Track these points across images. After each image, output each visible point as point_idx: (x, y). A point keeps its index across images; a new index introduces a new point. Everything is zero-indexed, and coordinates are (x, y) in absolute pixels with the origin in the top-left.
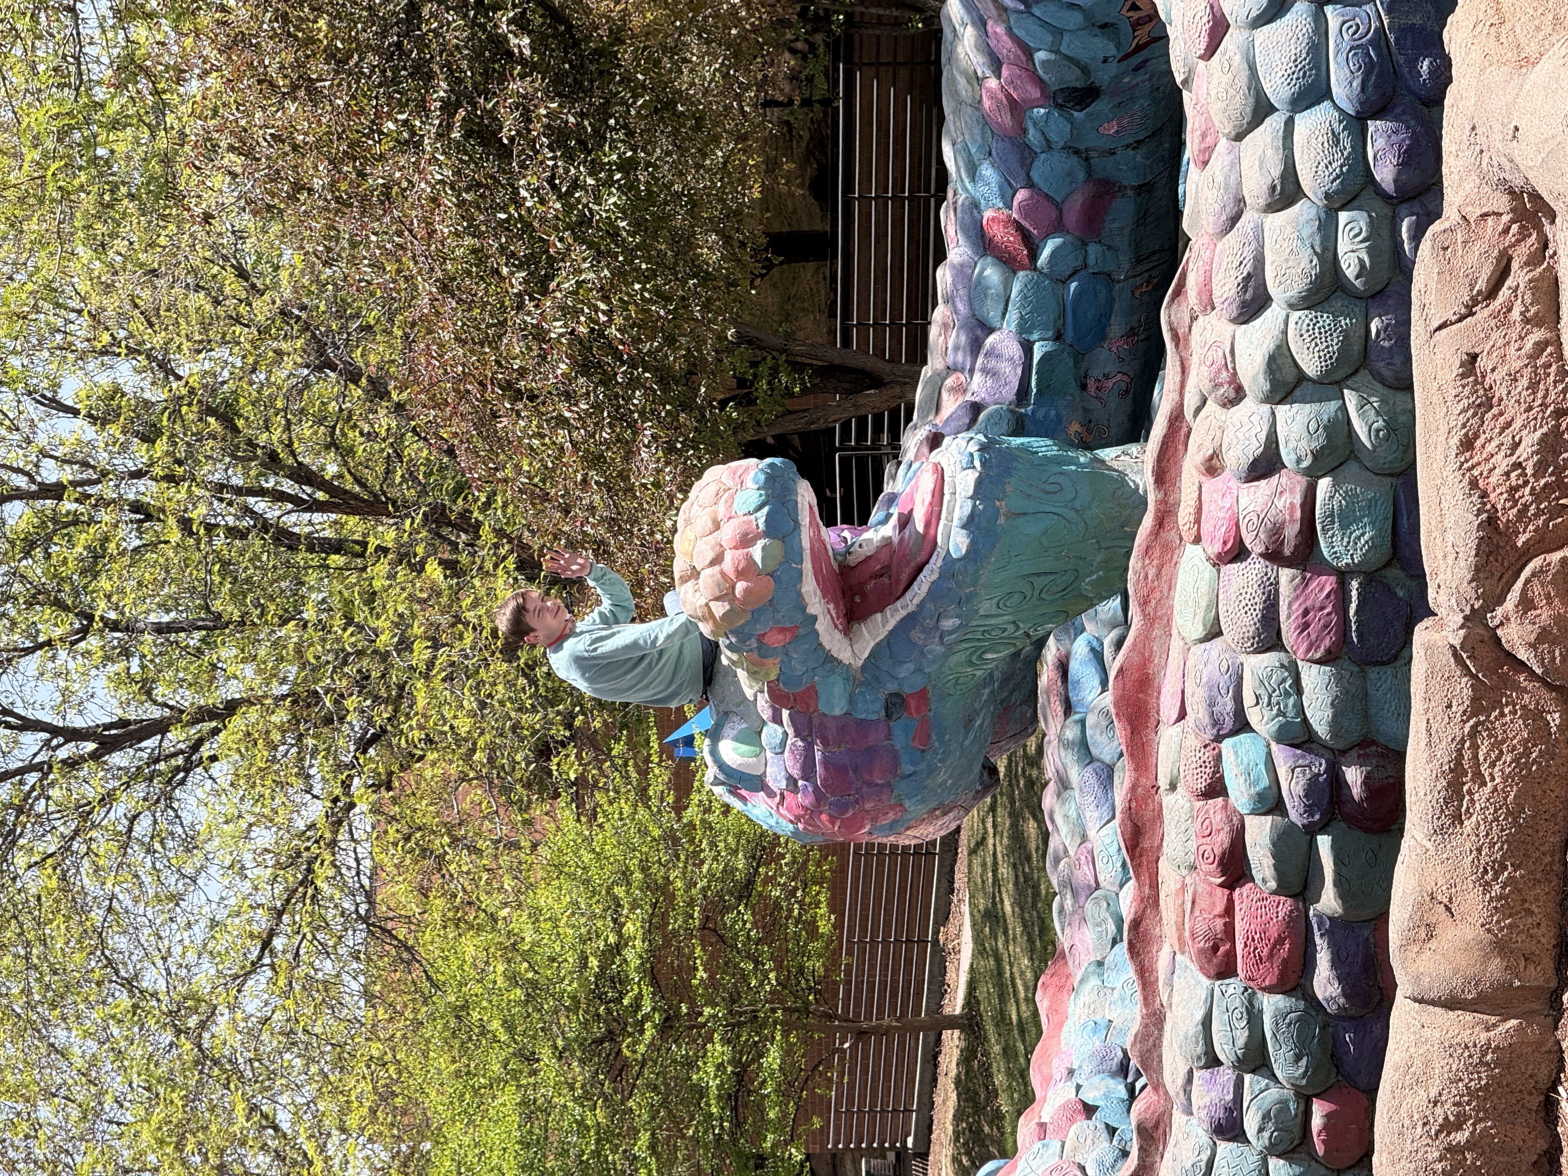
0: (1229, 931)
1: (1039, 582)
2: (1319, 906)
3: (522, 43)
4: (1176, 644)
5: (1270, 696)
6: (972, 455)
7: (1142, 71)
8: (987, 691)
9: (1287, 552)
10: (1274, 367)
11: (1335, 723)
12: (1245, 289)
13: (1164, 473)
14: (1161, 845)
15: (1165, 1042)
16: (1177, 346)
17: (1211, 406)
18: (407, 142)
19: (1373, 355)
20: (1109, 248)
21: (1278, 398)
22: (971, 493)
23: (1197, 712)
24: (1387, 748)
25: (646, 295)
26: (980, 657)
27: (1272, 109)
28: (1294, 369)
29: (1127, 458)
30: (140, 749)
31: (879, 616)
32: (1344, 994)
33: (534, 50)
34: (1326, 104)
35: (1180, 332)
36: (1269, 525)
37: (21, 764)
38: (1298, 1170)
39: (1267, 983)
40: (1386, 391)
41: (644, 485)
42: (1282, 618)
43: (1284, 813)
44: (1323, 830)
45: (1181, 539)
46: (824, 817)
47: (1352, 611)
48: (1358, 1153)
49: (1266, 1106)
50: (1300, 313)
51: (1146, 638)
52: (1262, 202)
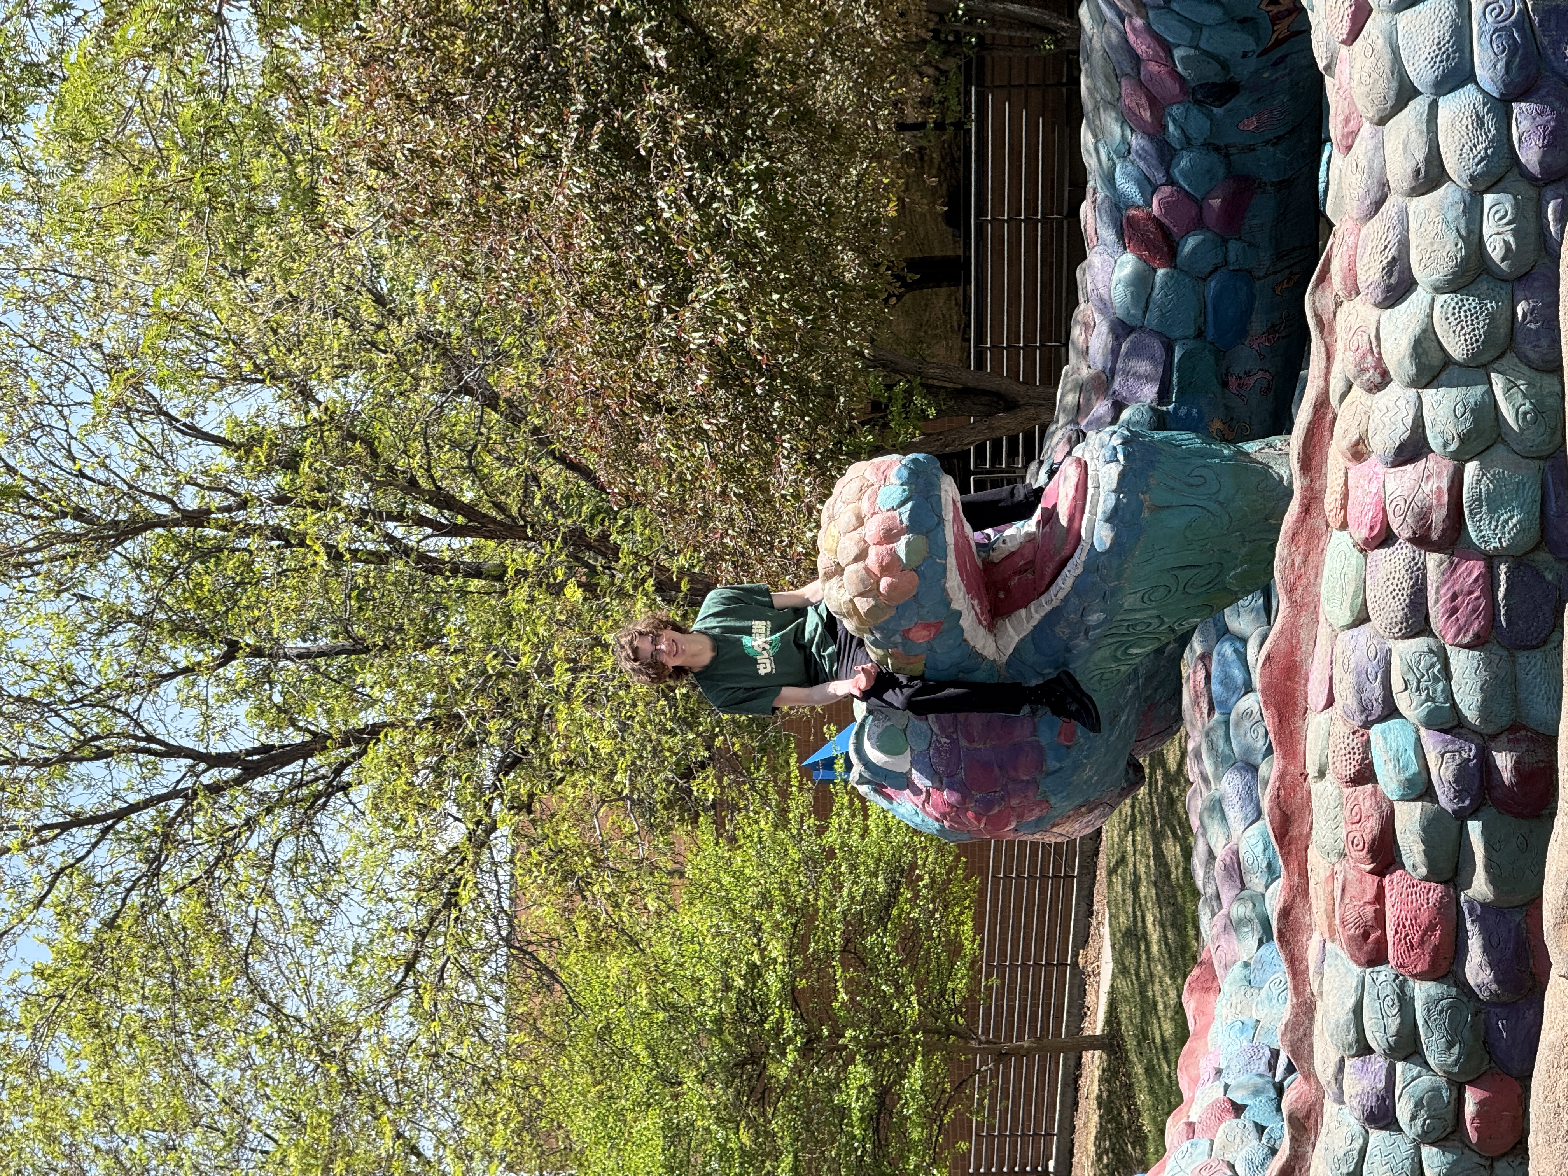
0: (1380, 917)
1: (1183, 575)
2: (1470, 892)
3: (658, 55)
4: (1323, 631)
5: (1419, 682)
6: (1115, 448)
7: (1282, 65)
8: (1131, 687)
9: (1435, 536)
10: (1420, 350)
11: (1485, 709)
12: (1390, 273)
13: (1310, 460)
14: (1310, 834)
15: (1316, 1032)
16: (1322, 332)
17: (1357, 391)
18: (544, 157)
19: (1520, 338)
20: (1250, 244)
21: (1424, 381)
22: (1114, 486)
23: (1345, 698)
24: (1537, 733)
25: (785, 305)
26: (1125, 653)
27: (1416, 93)
28: (1441, 353)
29: (1271, 450)
30: (282, 775)
31: (1023, 612)
32: (1497, 980)
33: (670, 63)
34: (1470, 87)
35: (1325, 318)
36: (1416, 510)
37: (165, 791)
38: (1451, 1158)
39: (1418, 970)
40: (1534, 374)
41: (784, 496)
42: (1430, 603)
43: (1434, 799)
44: (1473, 816)
45: (1328, 526)
46: (970, 814)
47: (1501, 595)
48: (1511, 1140)
49: (1418, 1094)
50: (1446, 296)
51: (1292, 626)
52: (1406, 186)
